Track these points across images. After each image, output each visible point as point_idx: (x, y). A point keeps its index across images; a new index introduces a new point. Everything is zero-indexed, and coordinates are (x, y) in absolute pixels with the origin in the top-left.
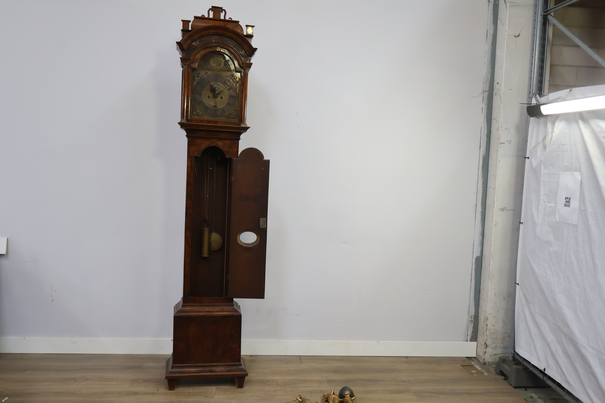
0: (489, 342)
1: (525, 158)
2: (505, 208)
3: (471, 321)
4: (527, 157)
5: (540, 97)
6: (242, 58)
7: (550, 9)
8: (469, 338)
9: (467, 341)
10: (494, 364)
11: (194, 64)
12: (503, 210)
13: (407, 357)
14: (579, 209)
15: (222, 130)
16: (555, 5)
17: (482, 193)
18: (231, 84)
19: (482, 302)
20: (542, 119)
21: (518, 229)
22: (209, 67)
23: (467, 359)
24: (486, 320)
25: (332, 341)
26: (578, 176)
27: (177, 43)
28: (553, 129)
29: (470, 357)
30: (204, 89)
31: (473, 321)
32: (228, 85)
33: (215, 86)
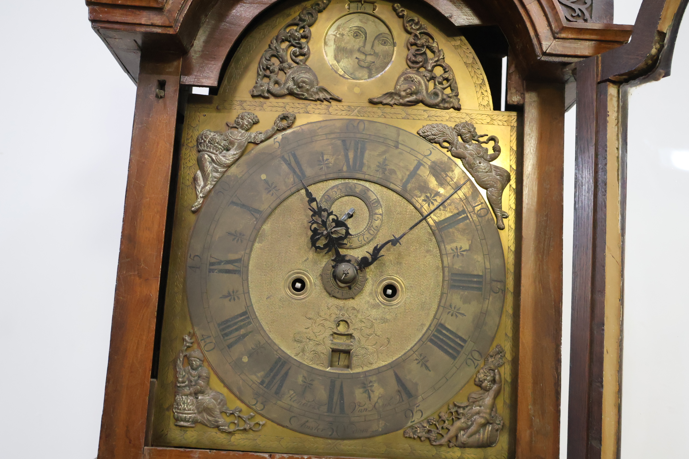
22: (304, 76)
30: (266, 227)
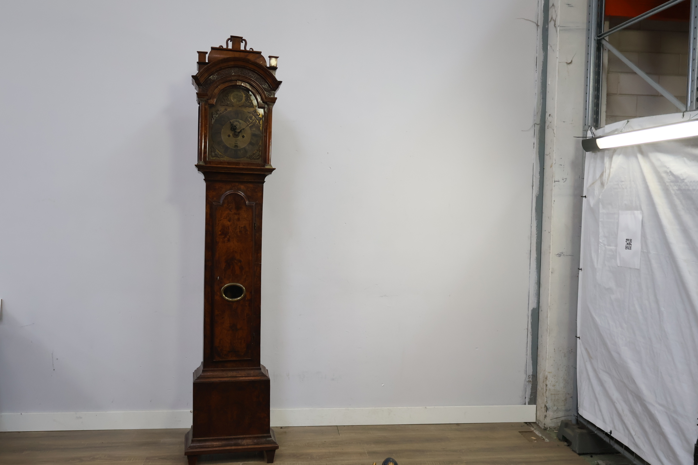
0: (549, 405)
1: (581, 196)
2: (562, 253)
3: (529, 381)
4: (584, 196)
5: (596, 129)
6: (265, 93)
7: (604, 33)
8: (527, 400)
9: (525, 404)
10: (556, 429)
11: (211, 100)
12: (561, 255)
13: (458, 424)
14: (641, 251)
15: (244, 172)
16: (610, 28)
17: (536, 237)
18: (254, 121)
19: (540, 359)
20: (599, 154)
21: (578, 277)
22: (229, 102)
23: (525, 425)
24: (545, 380)
25: (374, 408)
26: (639, 215)
27: (193, 76)
28: (611, 164)
29: (529, 423)
30: (223, 127)
31: (532, 381)
32: (251, 122)
33: (235, 123)
